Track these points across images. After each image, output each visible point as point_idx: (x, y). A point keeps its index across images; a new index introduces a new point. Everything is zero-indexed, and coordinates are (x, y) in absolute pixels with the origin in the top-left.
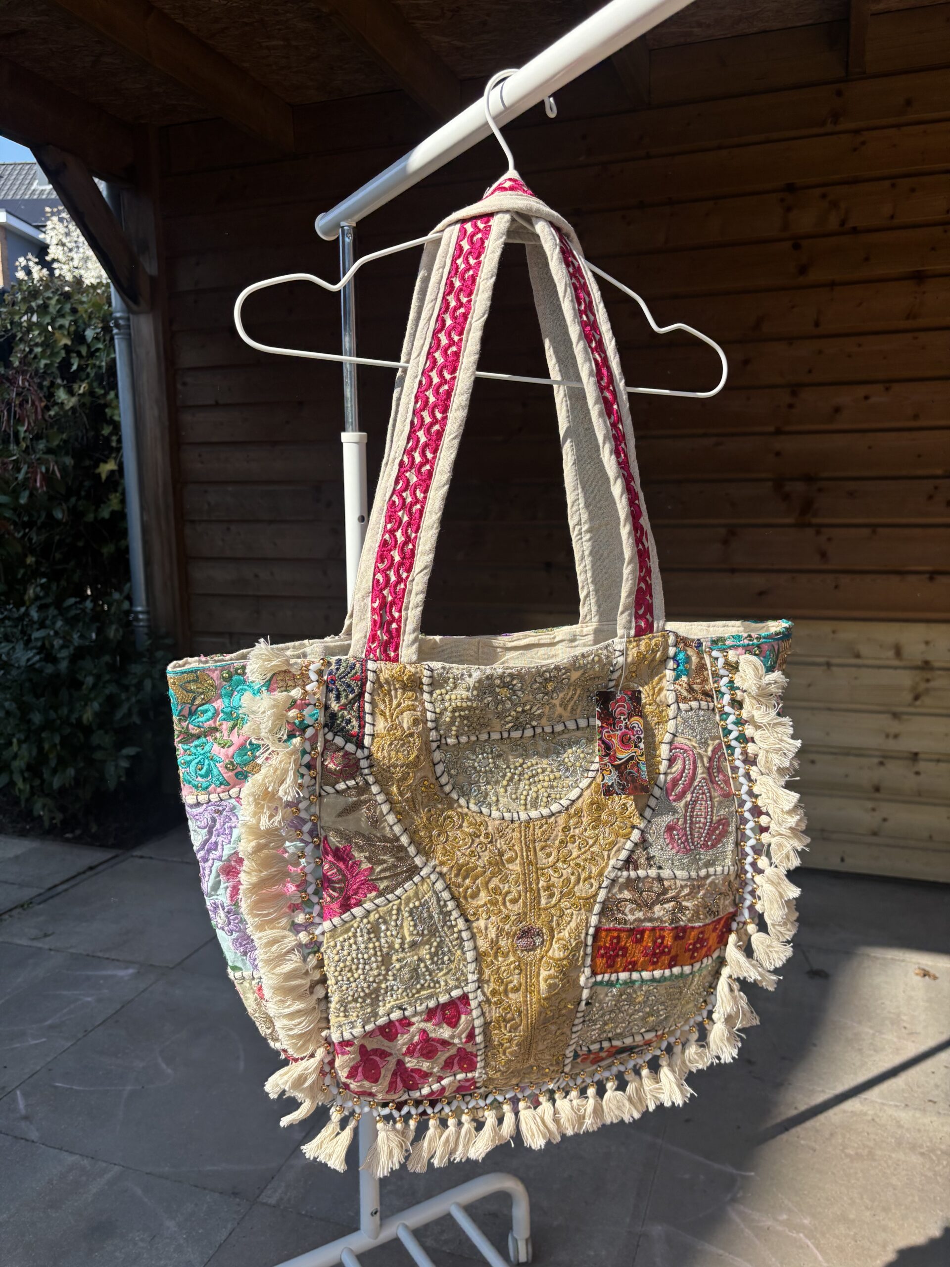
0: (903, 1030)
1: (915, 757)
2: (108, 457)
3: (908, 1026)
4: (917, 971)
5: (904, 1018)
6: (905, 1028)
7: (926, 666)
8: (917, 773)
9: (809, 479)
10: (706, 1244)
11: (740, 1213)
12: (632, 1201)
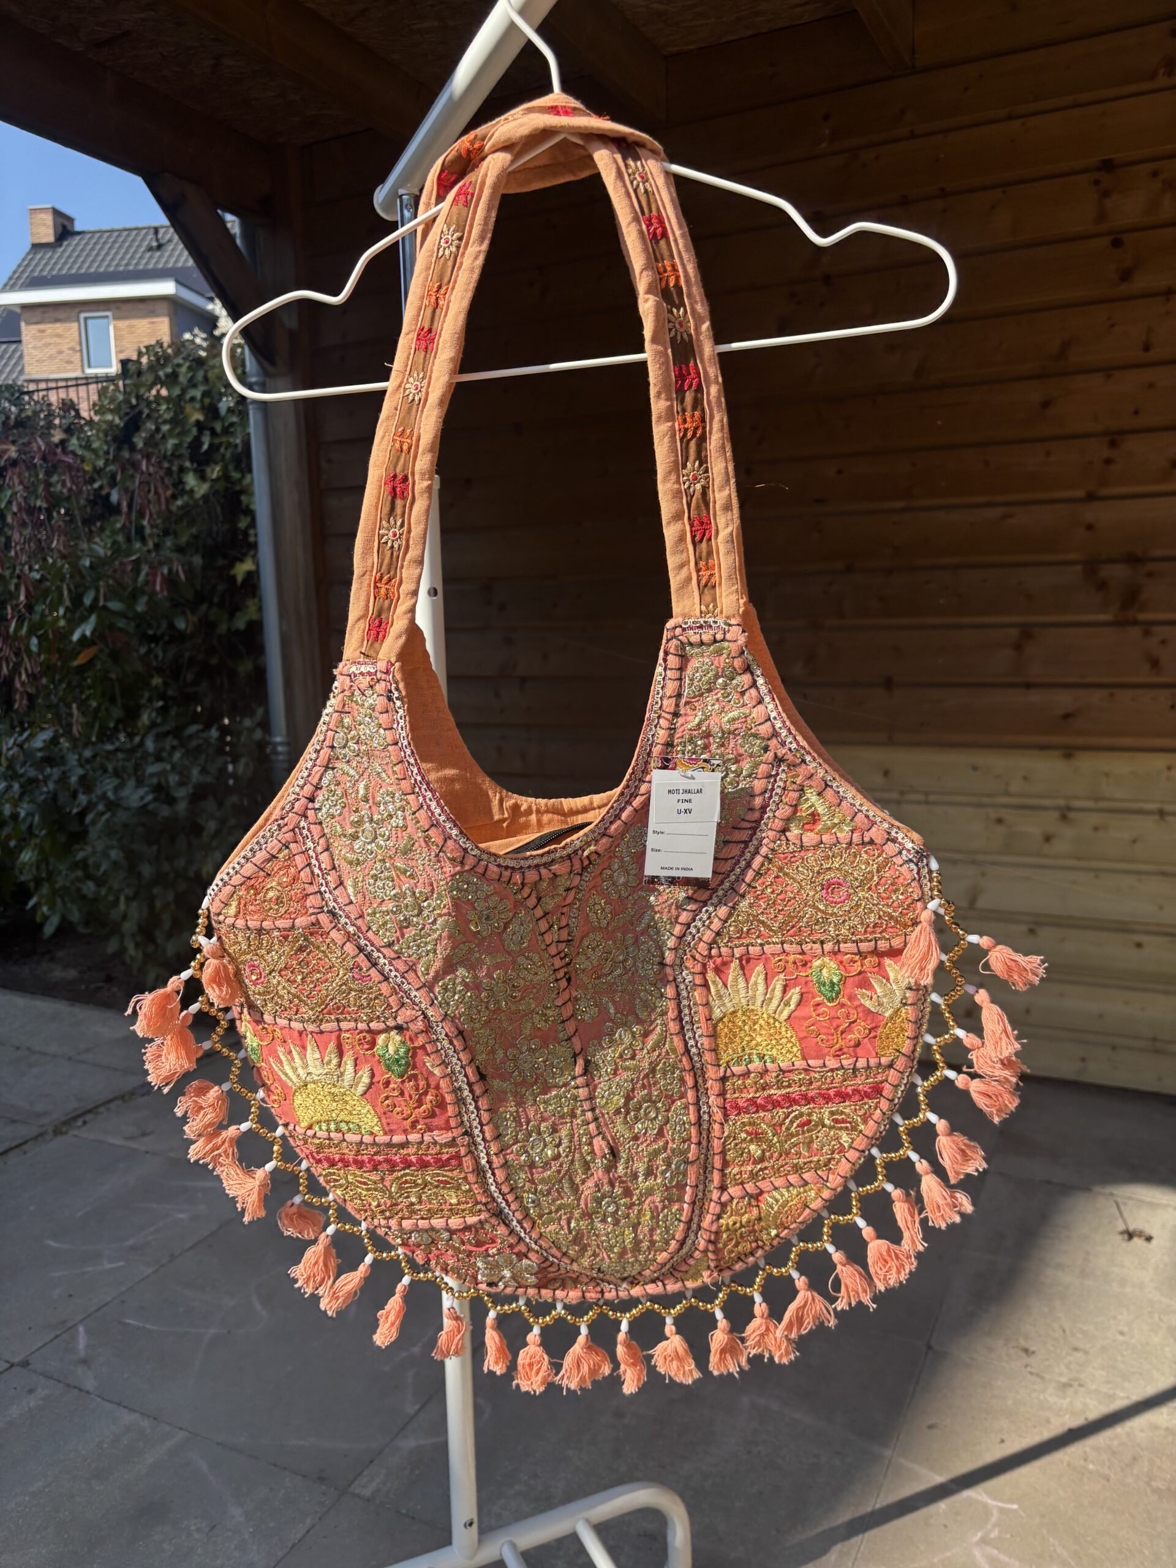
2: (245, 555)
9: (1133, 560)
11: (992, 1561)
12: (842, 1532)
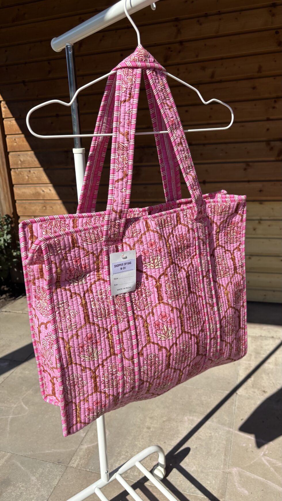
9: (281, 140)
10: (255, 476)
11: (268, 461)
12: (223, 457)
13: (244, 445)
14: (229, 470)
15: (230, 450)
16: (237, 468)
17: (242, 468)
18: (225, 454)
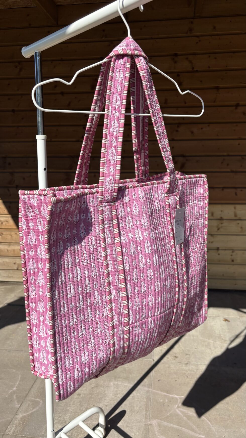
0: (222, 340)
1: (218, 249)
3: (224, 338)
4: (224, 320)
5: (222, 336)
6: (223, 339)
7: (221, 219)
8: (219, 254)
9: (183, 156)
10: (172, 425)
11: (181, 411)
12: (144, 413)
13: (161, 401)
14: (150, 422)
15: (150, 406)
16: (156, 419)
17: (160, 420)
18: (146, 410)
